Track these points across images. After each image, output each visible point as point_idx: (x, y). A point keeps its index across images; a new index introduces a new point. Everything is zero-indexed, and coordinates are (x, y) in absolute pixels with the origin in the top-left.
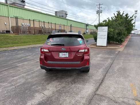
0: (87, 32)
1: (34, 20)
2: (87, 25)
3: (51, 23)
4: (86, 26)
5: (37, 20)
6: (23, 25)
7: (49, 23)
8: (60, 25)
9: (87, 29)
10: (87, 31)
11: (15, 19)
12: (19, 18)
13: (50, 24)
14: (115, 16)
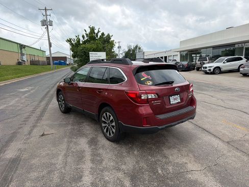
0: (24, 61)
2: (22, 47)
4: (21, 49)
9: (22, 54)
10: (25, 58)
14: (87, 34)
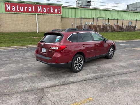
1: (97, 19)
3: (118, 19)
5: (101, 18)
6: (86, 24)
7: (114, 19)
8: (130, 21)
11: (80, 19)
12: (84, 18)
13: (116, 21)
